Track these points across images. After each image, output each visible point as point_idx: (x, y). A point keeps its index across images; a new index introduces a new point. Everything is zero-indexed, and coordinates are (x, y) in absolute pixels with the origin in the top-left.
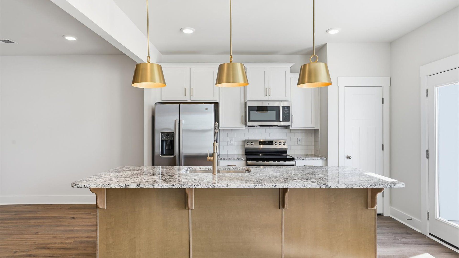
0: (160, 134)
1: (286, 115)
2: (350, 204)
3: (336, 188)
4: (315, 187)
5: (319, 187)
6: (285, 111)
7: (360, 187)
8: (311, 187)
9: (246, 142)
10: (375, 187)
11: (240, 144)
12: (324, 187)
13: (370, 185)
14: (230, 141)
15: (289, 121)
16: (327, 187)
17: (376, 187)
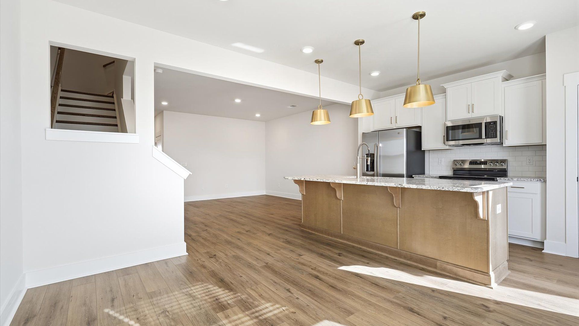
0: (366, 155)
1: (492, 131)
2: (458, 211)
3: (409, 187)
4: (393, 186)
5: (396, 186)
6: (491, 127)
7: (429, 189)
8: (390, 186)
9: (455, 162)
10: (442, 189)
11: (451, 164)
12: (399, 186)
13: (438, 188)
14: (440, 162)
15: (497, 138)
16: (402, 187)
17: (444, 189)
